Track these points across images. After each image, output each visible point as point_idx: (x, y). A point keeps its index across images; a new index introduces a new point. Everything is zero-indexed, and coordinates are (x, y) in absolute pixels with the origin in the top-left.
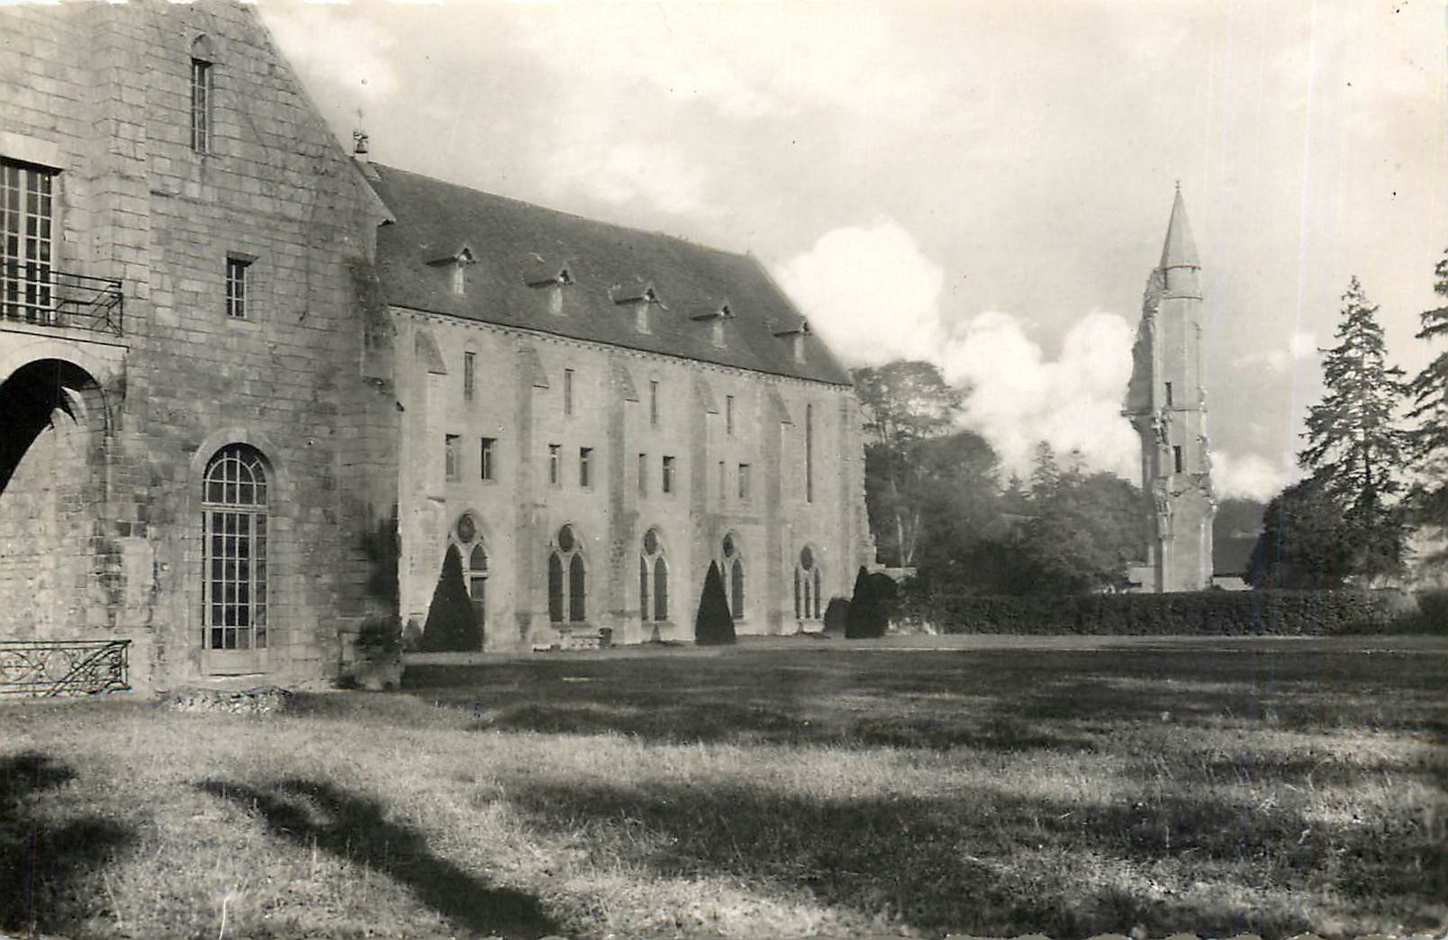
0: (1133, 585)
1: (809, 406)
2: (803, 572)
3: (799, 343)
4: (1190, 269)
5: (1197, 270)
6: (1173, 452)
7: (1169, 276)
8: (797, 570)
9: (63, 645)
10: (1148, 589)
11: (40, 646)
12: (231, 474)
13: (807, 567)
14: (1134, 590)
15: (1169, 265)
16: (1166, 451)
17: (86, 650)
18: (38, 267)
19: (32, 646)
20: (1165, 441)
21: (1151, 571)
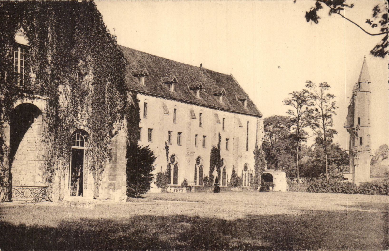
0: (345, 179)
1: (248, 122)
2: (244, 172)
3: (246, 103)
4: (367, 83)
5: (369, 83)
6: (359, 139)
7: (361, 85)
8: (242, 172)
9: (28, 187)
10: (350, 180)
11: (21, 187)
12: (78, 139)
13: (245, 170)
14: (345, 181)
15: (361, 81)
16: (357, 139)
17: (35, 189)
18: (23, 75)
19: (19, 187)
20: (357, 136)
21: (351, 175)
